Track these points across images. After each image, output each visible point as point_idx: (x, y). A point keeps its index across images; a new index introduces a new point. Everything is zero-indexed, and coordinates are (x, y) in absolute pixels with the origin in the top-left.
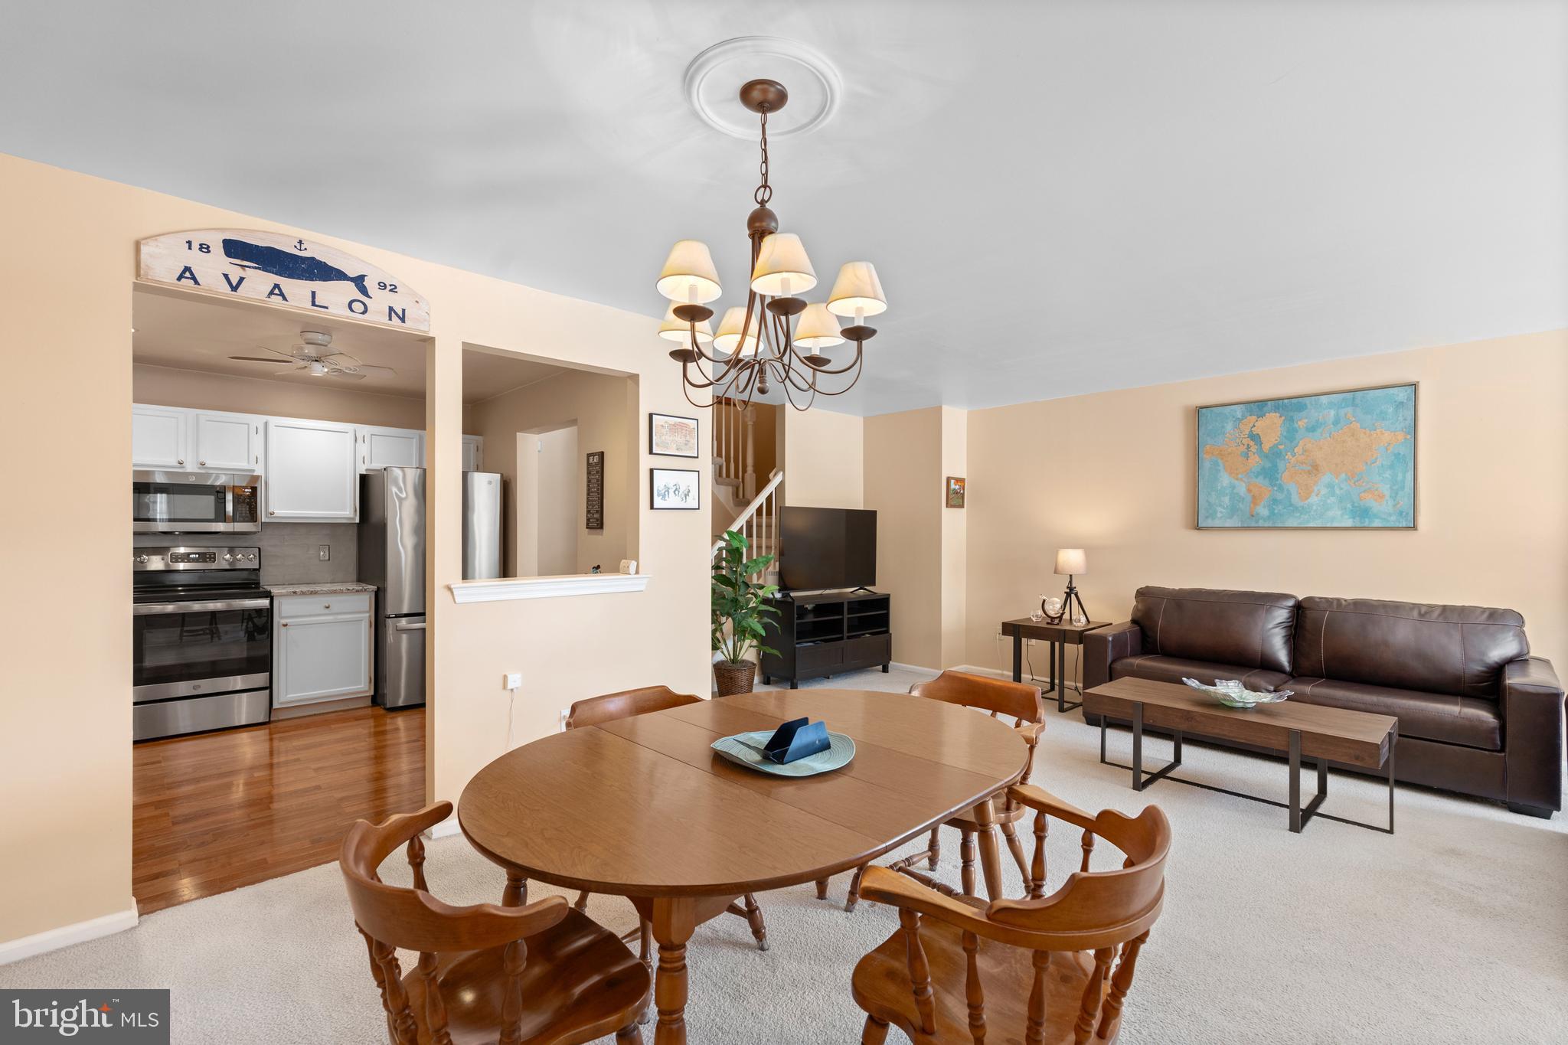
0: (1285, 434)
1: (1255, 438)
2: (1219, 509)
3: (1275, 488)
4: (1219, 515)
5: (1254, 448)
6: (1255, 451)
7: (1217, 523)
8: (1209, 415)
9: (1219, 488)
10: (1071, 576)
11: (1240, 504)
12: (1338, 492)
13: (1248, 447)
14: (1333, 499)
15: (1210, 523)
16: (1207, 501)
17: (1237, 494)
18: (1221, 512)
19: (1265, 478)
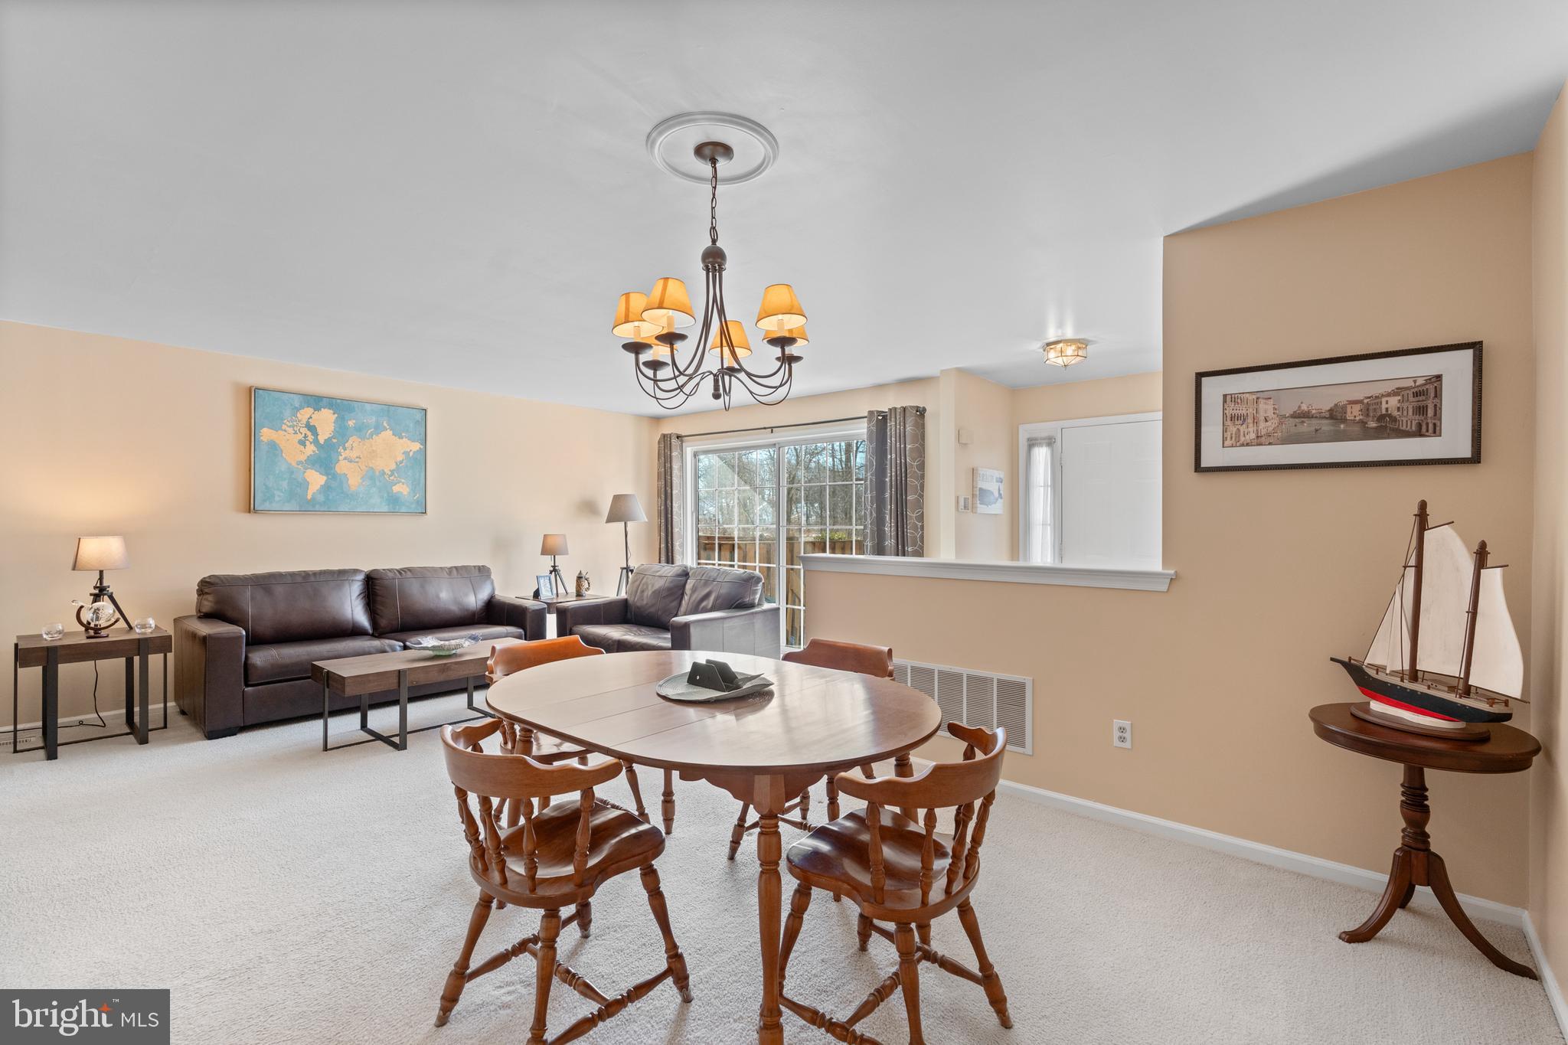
0: (337, 429)
1: (312, 429)
2: (277, 493)
3: (330, 477)
4: (277, 499)
5: (311, 437)
6: (311, 440)
7: (275, 506)
8: (267, 398)
9: (277, 472)
10: (101, 572)
11: (298, 489)
12: (378, 483)
13: (306, 436)
14: (374, 489)
15: (267, 506)
16: (265, 484)
17: (295, 479)
18: (279, 496)
19: (320, 466)
